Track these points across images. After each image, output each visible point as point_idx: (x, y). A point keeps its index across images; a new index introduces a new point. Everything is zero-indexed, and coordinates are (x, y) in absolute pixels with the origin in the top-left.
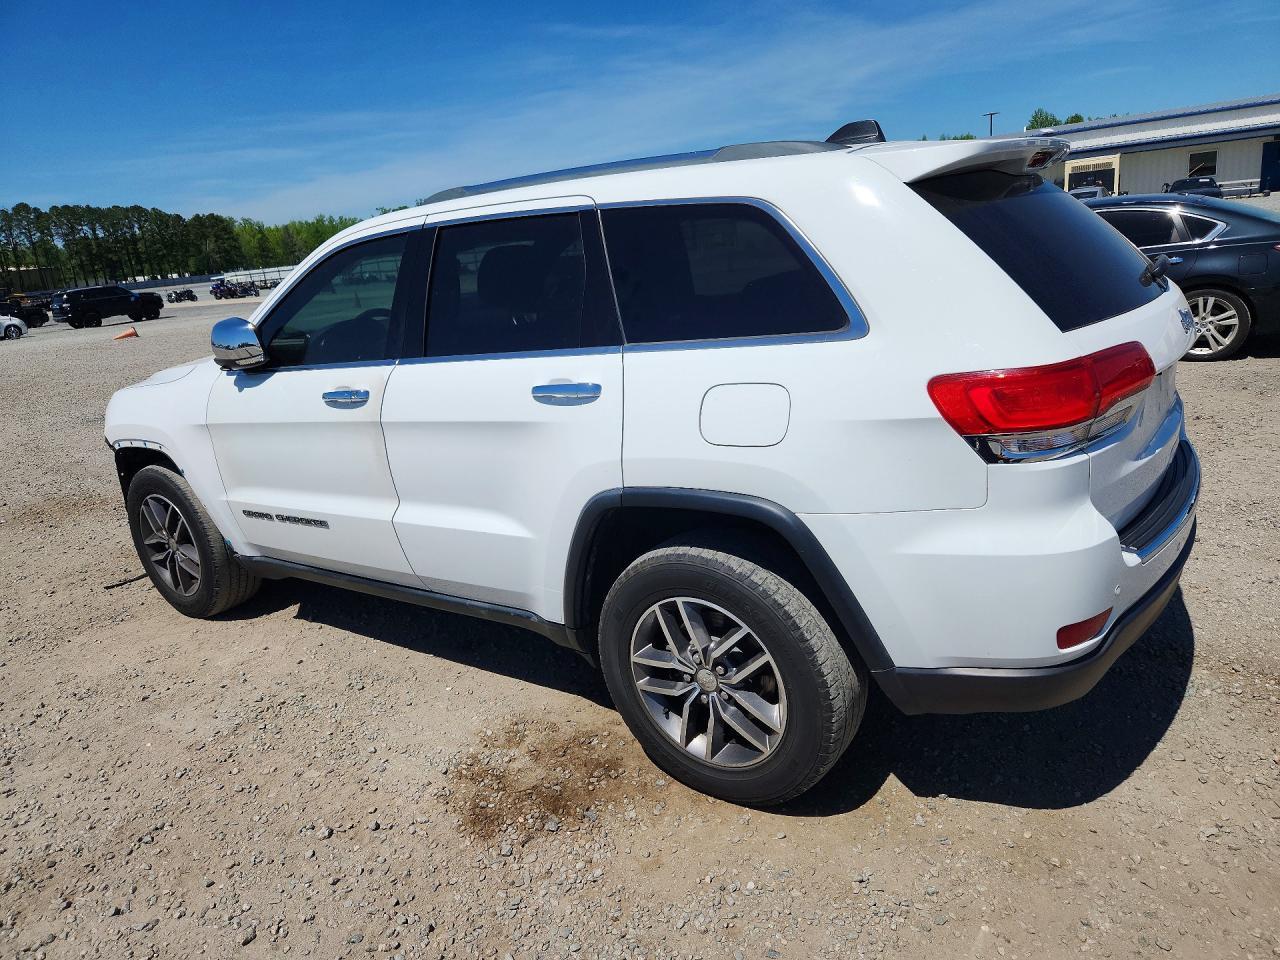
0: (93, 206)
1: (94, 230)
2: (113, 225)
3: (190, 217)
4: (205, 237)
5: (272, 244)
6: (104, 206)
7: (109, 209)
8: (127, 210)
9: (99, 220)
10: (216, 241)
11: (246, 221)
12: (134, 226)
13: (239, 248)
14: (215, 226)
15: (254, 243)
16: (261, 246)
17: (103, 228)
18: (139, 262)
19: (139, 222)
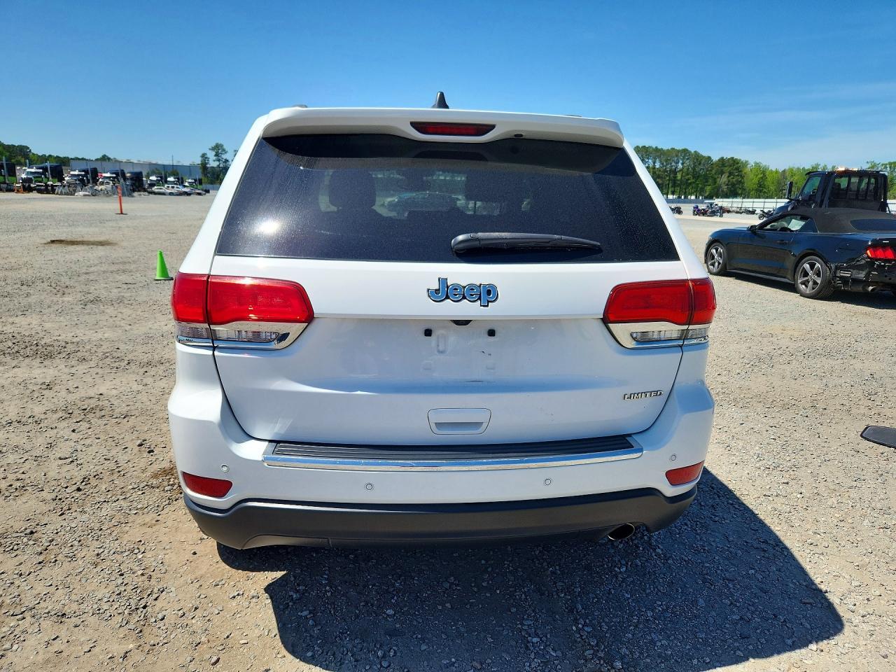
0: (659, 147)
1: (654, 163)
2: (666, 161)
3: (717, 159)
4: (722, 173)
5: (769, 182)
6: (665, 148)
7: (668, 150)
8: (679, 151)
9: (659, 157)
10: (728, 177)
11: (756, 164)
12: (679, 162)
13: (743, 183)
14: (733, 167)
15: (756, 180)
16: (759, 183)
17: (660, 162)
18: (674, 186)
19: (683, 160)
